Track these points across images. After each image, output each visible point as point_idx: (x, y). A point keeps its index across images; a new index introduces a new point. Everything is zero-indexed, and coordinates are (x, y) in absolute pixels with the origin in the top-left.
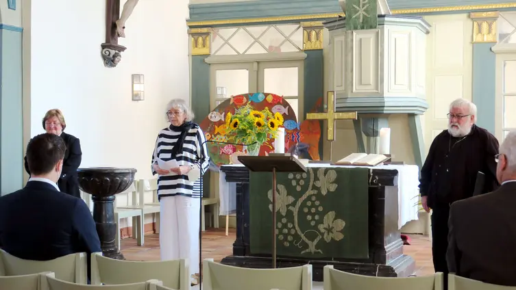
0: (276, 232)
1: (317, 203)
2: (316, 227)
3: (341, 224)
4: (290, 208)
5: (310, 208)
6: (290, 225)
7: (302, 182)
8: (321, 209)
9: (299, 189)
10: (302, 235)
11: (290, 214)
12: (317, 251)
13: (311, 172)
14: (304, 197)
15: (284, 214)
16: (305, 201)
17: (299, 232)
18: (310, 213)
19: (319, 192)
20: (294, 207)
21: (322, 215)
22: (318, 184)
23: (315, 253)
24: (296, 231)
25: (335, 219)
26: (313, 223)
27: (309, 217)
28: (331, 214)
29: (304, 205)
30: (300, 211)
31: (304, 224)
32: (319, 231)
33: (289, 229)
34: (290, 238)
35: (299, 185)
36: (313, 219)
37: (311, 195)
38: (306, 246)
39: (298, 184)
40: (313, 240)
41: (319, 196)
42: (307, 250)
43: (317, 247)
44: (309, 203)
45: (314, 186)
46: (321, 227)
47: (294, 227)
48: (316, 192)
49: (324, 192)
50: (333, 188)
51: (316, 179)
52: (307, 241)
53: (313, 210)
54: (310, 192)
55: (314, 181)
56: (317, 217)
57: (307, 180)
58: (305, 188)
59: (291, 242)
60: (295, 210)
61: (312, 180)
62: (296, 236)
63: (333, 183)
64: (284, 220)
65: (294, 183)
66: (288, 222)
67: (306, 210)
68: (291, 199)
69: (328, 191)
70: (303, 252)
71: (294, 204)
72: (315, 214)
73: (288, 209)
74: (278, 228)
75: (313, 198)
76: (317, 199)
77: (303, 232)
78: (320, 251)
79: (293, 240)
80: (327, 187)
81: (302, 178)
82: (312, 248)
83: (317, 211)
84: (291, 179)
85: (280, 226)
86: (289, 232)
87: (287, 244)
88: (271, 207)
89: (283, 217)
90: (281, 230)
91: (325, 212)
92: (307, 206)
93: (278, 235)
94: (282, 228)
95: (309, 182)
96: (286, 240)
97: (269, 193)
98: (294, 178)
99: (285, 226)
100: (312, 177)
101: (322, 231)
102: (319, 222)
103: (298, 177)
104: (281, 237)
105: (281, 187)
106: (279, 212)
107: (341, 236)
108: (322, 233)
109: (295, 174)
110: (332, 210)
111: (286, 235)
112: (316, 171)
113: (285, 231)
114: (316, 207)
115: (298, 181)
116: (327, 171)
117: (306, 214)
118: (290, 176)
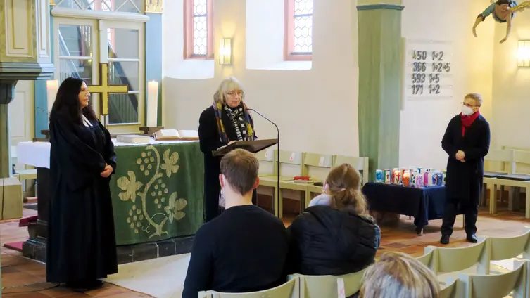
0: (129, 220)
1: (163, 186)
2: (162, 210)
3: (183, 203)
4: (139, 194)
5: (157, 191)
6: (139, 212)
7: (150, 167)
8: (166, 191)
9: (147, 173)
10: (150, 220)
11: (138, 199)
12: (163, 232)
13: (158, 156)
14: (151, 182)
15: (134, 201)
16: (152, 186)
17: (147, 217)
18: (157, 196)
19: (165, 175)
20: (142, 192)
21: (167, 196)
22: (164, 167)
23: (162, 235)
24: (144, 217)
25: (177, 199)
26: (159, 207)
27: (156, 201)
28: (174, 195)
29: (151, 189)
30: (150, 199)
31: (151, 208)
32: (165, 213)
33: (138, 216)
34: (139, 225)
36: (160, 202)
37: (157, 179)
38: (153, 230)
39: (146, 168)
40: (159, 223)
41: (164, 178)
42: (156, 234)
43: (164, 229)
44: (156, 187)
45: (160, 168)
46: (168, 209)
47: (142, 213)
48: (161, 175)
49: (169, 175)
50: (176, 169)
51: (162, 162)
52: (154, 224)
53: (160, 193)
54: (158, 175)
55: (160, 164)
56: (163, 200)
57: (154, 164)
58: (152, 172)
59: (139, 229)
60: (143, 196)
61: (158, 164)
62: (145, 222)
63: (176, 164)
64: (134, 208)
65: (142, 168)
66: (137, 208)
67: (154, 194)
68: (140, 185)
69: (172, 173)
70: (150, 237)
71: (142, 190)
72: (162, 197)
73: (137, 196)
74: (130, 216)
75: (160, 181)
76: (163, 182)
77: (150, 217)
78: (166, 232)
79: (141, 226)
80: (171, 167)
81: (150, 162)
82: (159, 231)
83: (163, 193)
84: (139, 165)
85: (131, 213)
86: (138, 218)
87: (136, 231)
88: (120, 195)
89: (133, 204)
90: (132, 218)
91: (169, 194)
92: (155, 190)
93: (130, 224)
94: (133, 216)
95: (156, 165)
96: (135, 226)
97: (119, 181)
98: (143, 163)
99: (135, 213)
100: (159, 160)
101: (169, 212)
102: (166, 204)
103: (146, 161)
104: (132, 225)
105: (131, 173)
106: (130, 199)
107: (183, 215)
108: (168, 215)
109: (143, 159)
110: (173, 191)
111: (136, 222)
112: (162, 154)
113: (135, 218)
114: (162, 190)
115: (146, 165)
116: (171, 154)
117: (154, 198)
118: (139, 161)
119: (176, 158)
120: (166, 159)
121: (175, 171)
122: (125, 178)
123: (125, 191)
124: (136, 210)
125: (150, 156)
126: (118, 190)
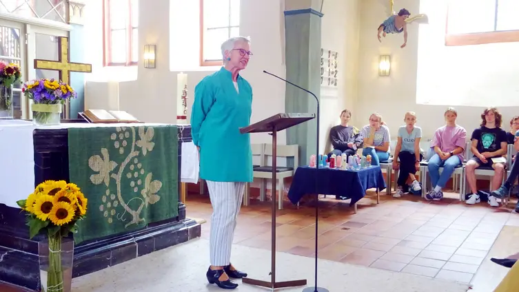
0: (101, 208)
1: (139, 166)
2: (139, 194)
3: (158, 185)
4: (113, 176)
5: (133, 173)
6: (113, 197)
7: (125, 143)
8: (143, 172)
9: (122, 151)
10: (126, 207)
11: (113, 181)
12: (141, 220)
13: (134, 131)
14: (127, 161)
15: (107, 184)
16: (129, 165)
17: (122, 203)
18: (133, 178)
19: (141, 153)
20: (117, 173)
21: (143, 177)
22: (140, 144)
23: (140, 223)
24: (119, 202)
25: (152, 180)
26: (136, 190)
27: (133, 184)
28: (149, 176)
29: (127, 170)
30: (125, 182)
31: (127, 192)
32: (142, 197)
33: (112, 202)
34: (113, 212)
35: (122, 146)
37: (133, 158)
38: (129, 217)
40: (136, 210)
41: (140, 157)
42: (132, 222)
43: (141, 216)
44: (132, 167)
45: (136, 146)
46: (144, 192)
47: (117, 198)
48: (137, 153)
49: (145, 153)
50: (151, 147)
51: (138, 138)
52: (131, 211)
53: (136, 175)
54: (133, 154)
55: (136, 141)
56: (139, 182)
57: (129, 140)
58: (128, 150)
59: (114, 217)
60: (118, 178)
61: (134, 141)
62: (120, 209)
63: (151, 142)
64: (108, 192)
65: (117, 145)
66: (111, 193)
67: (129, 176)
68: (114, 165)
69: (148, 151)
70: (126, 226)
71: (116, 171)
72: (138, 178)
73: (111, 178)
74: (103, 204)
75: (136, 161)
76: (139, 162)
77: (126, 203)
78: (143, 219)
79: (116, 214)
80: (147, 146)
81: (125, 138)
82: (135, 220)
83: (139, 174)
84: (113, 141)
85: (104, 200)
86: (112, 204)
87: (110, 220)
88: (92, 178)
89: (106, 188)
90: (105, 204)
91: (145, 175)
92: (130, 171)
93: (103, 212)
94: (107, 202)
96: (110, 215)
97: (91, 160)
98: (118, 139)
99: (108, 199)
100: (134, 136)
101: (145, 196)
102: (141, 187)
103: (121, 137)
104: (106, 213)
105: (104, 151)
106: (103, 182)
107: (157, 198)
108: (144, 199)
109: (118, 134)
110: (149, 172)
111: (109, 210)
112: (137, 129)
113: (109, 205)
114: (139, 170)
115: (121, 142)
116: (146, 129)
117: (130, 180)
118: (114, 137)
119: (151, 134)
120: (142, 135)
121: (150, 150)
122: (98, 156)
123: (98, 173)
124: (110, 196)
125: (126, 131)
126: (90, 172)
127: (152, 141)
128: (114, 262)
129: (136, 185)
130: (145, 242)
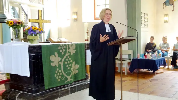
0: (55, 75)
1: (70, 59)
2: (70, 70)
3: (77, 66)
4: (60, 63)
5: (67, 61)
6: (60, 71)
7: (64, 50)
8: (71, 61)
9: (63, 53)
10: (65, 75)
11: (60, 65)
12: (71, 80)
13: (67, 45)
14: (65, 57)
15: (58, 66)
16: (66, 59)
17: (64, 73)
19: (70, 54)
20: (61, 62)
22: (70, 51)
23: (71, 81)
24: (62, 73)
25: (75, 65)
26: (69, 68)
27: (67, 66)
28: (74, 63)
29: (65, 61)
30: (64, 65)
31: (65, 69)
32: (71, 71)
33: (60, 73)
34: (60, 77)
35: (63, 52)
37: (67, 56)
38: (66, 79)
40: (69, 76)
41: (70, 56)
42: (68, 81)
43: (71, 78)
44: (67, 60)
46: (72, 69)
47: (61, 72)
48: (69, 54)
49: (72, 54)
50: (74, 51)
51: (69, 48)
52: (67, 77)
53: (69, 62)
54: (67, 54)
55: (68, 49)
56: (70, 65)
57: (66, 49)
58: (65, 53)
59: (60, 79)
60: (62, 64)
61: (67, 49)
62: (63, 76)
64: (58, 69)
65: (61, 51)
66: (59, 70)
67: (66, 63)
68: (60, 59)
69: (73, 53)
70: (66, 82)
71: (61, 61)
73: (59, 64)
74: (56, 74)
75: (68, 57)
76: (70, 57)
77: (65, 73)
78: (72, 79)
79: (61, 78)
80: (72, 51)
81: (64, 48)
82: (69, 79)
83: (70, 62)
84: (59, 50)
85: (56, 72)
86: (59, 74)
87: (59, 80)
88: (52, 64)
89: (57, 68)
90: (57, 74)
91: (72, 62)
93: (56, 77)
95: (67, 50)
96: (59, 78)
97: (51, 57)
98: (61, 49)
99: (58, 72)
100: (67, 48)
101: (72, 71)
102: (71, 67)
103: (62, 48)
104: (57, 78)
105: (56, 54)
106: (56, 66)
107: (77, 71)
108: (72, 72)
109: (61, 47)
110: (74, 61)
111: (59, 76)
112: (68, 45)
113: (58, 74)
114: (70, 61)
115: (62, 50)
116: (72, 45)
117: (66, 65)
118: (59, 48)
119: (74, 47)
120: (70, 47)
121: (74, 53)
122: (54, 56)
123: (54, 62)
125: (64, 46)
126: (51, 62)
127: (75, 49)
128: (61, 96)
129: (69, 67)
130: (73, 88)
